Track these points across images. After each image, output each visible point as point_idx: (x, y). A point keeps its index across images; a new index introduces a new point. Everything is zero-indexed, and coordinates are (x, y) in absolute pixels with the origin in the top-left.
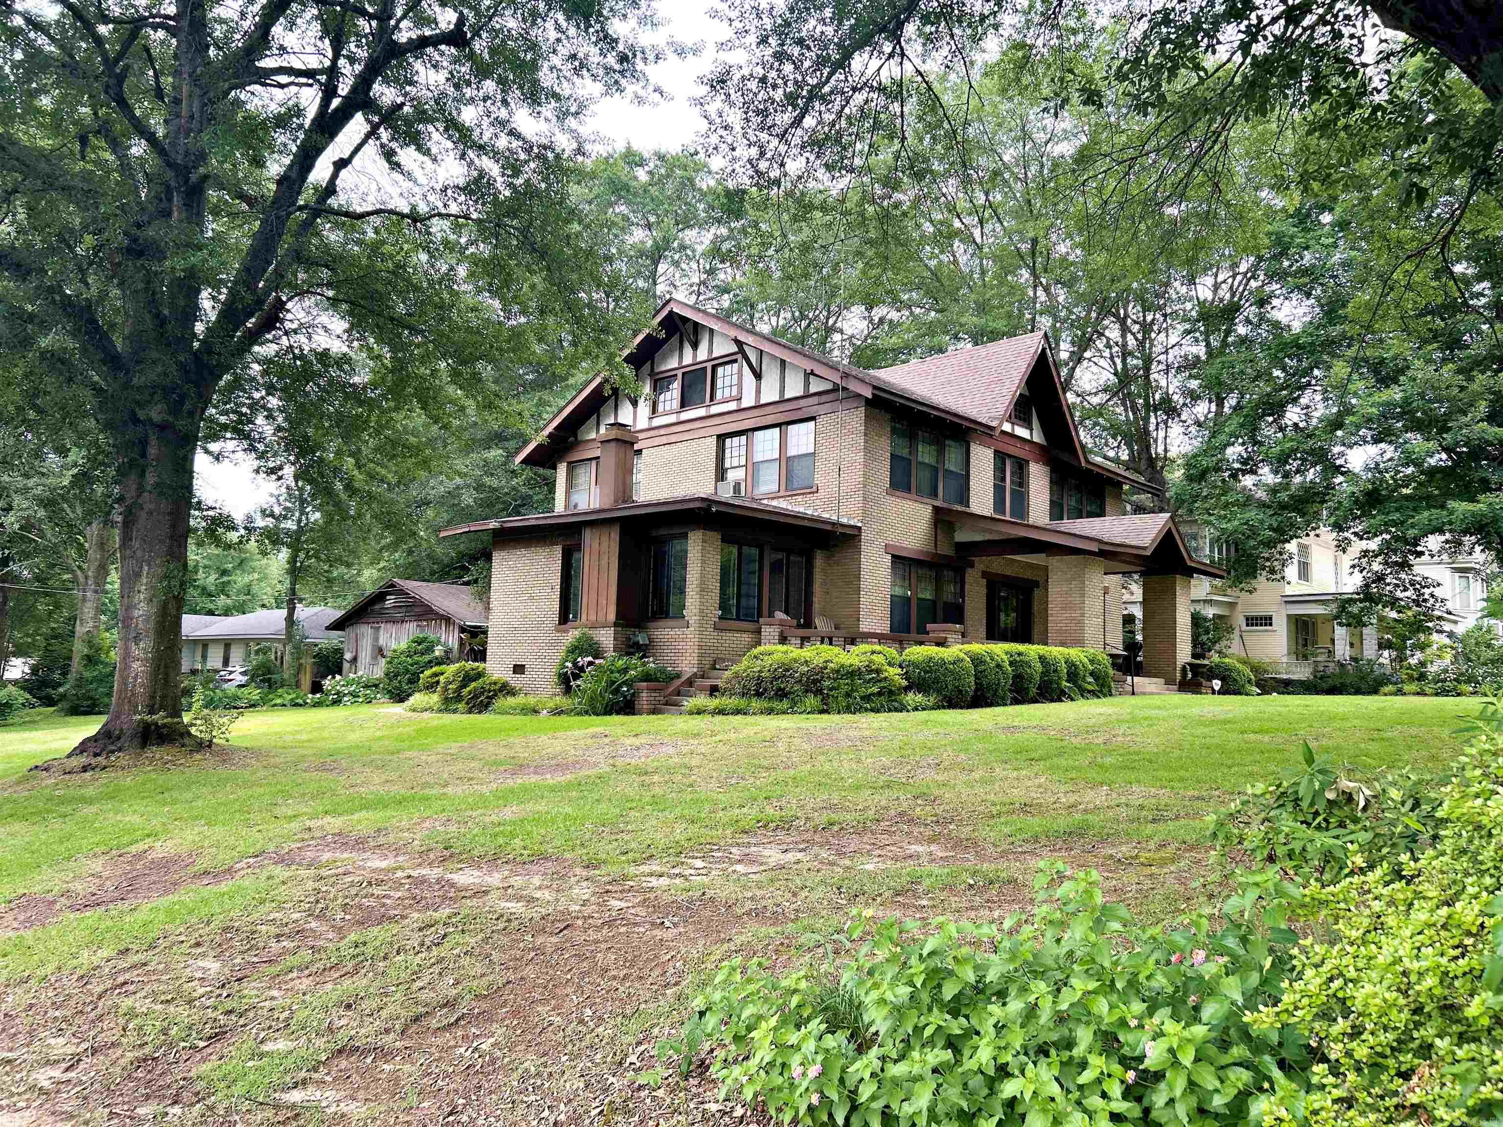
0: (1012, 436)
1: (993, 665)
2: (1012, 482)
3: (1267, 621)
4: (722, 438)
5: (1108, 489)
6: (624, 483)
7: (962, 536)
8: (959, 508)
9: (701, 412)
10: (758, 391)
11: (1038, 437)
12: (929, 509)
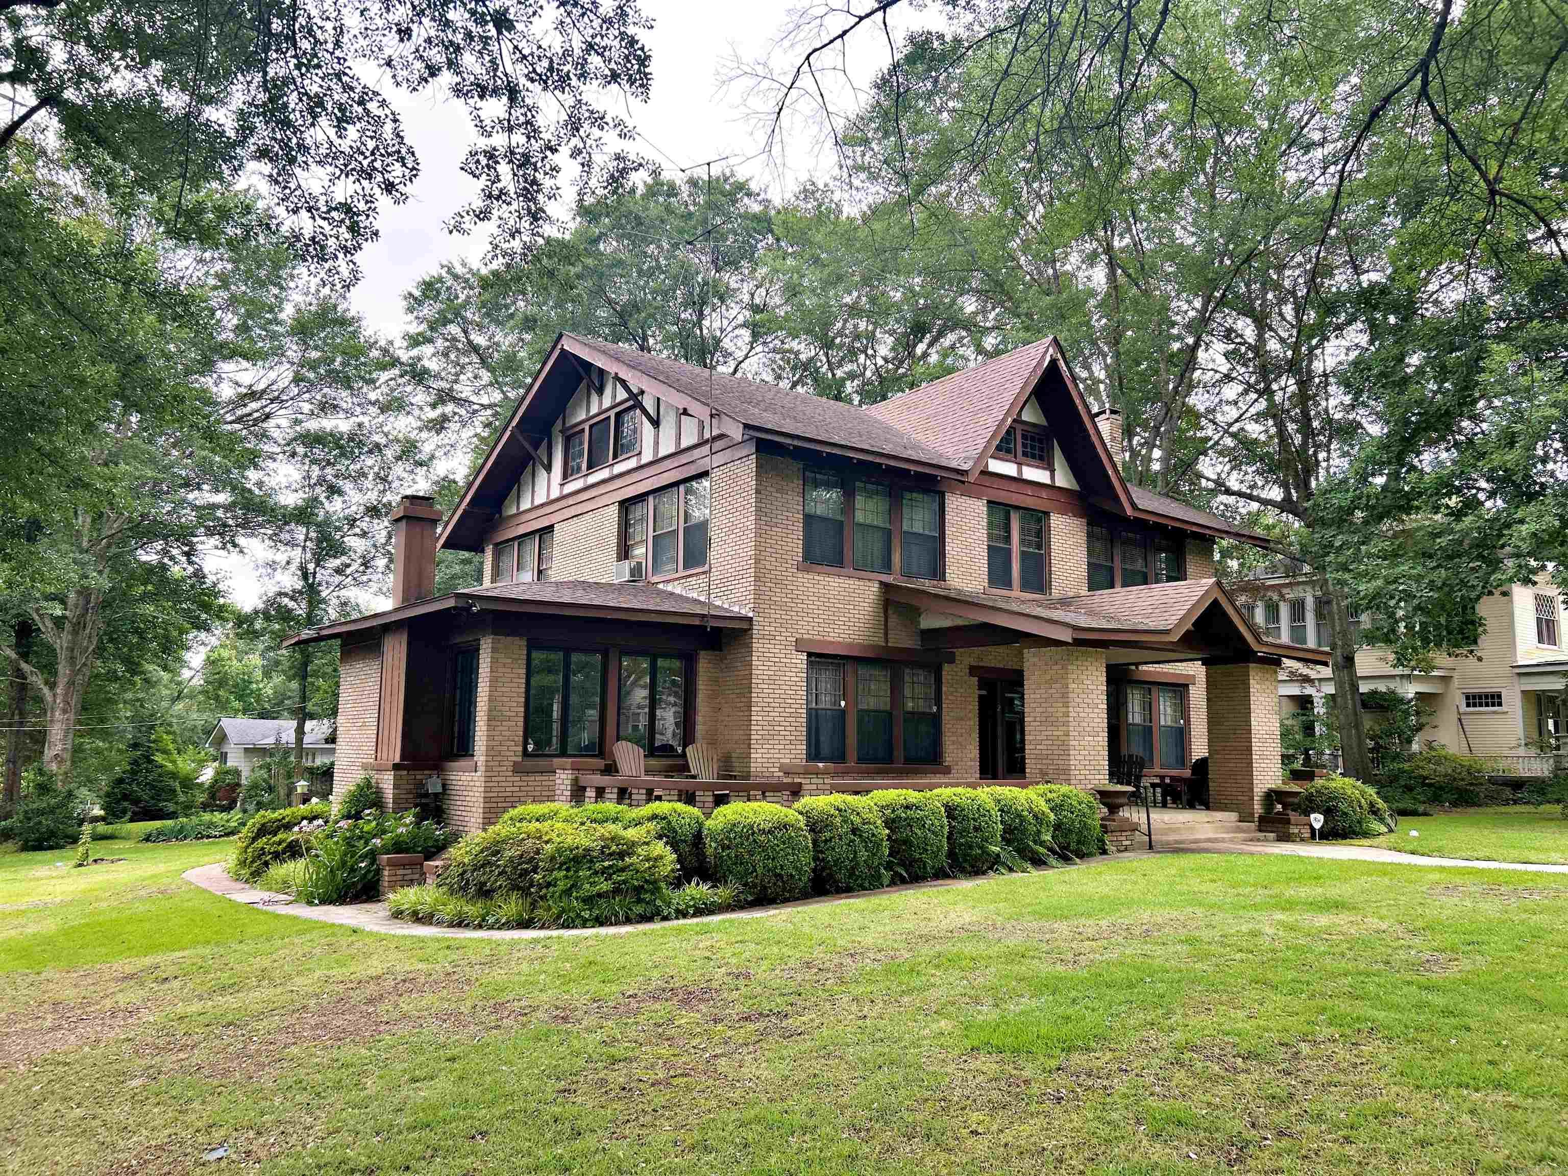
0: (1019, 480)
1: (846, 828)
2: (1022, 542)
3: (1494, 699)
4: (626, 505)
5: (1190, 544)
6: (420, 575)
7: (928, 622)
8: (927, 585)
9: (604, 474)
10: (656, 443)
11: (1063, 479)
12: (875, 587)
